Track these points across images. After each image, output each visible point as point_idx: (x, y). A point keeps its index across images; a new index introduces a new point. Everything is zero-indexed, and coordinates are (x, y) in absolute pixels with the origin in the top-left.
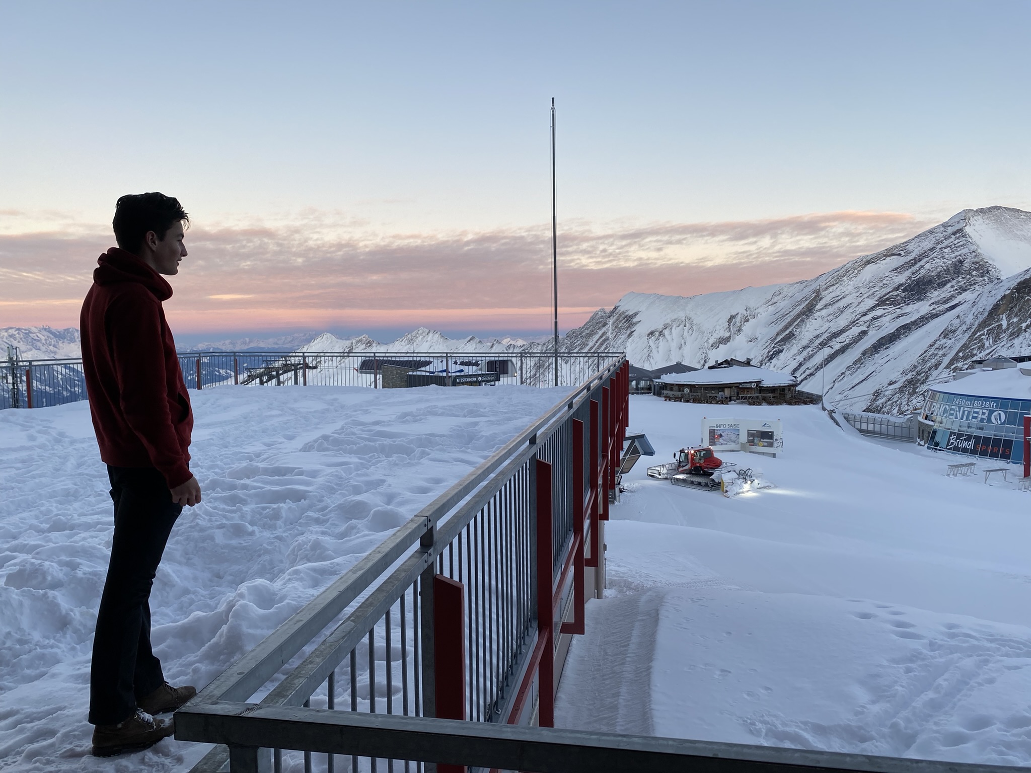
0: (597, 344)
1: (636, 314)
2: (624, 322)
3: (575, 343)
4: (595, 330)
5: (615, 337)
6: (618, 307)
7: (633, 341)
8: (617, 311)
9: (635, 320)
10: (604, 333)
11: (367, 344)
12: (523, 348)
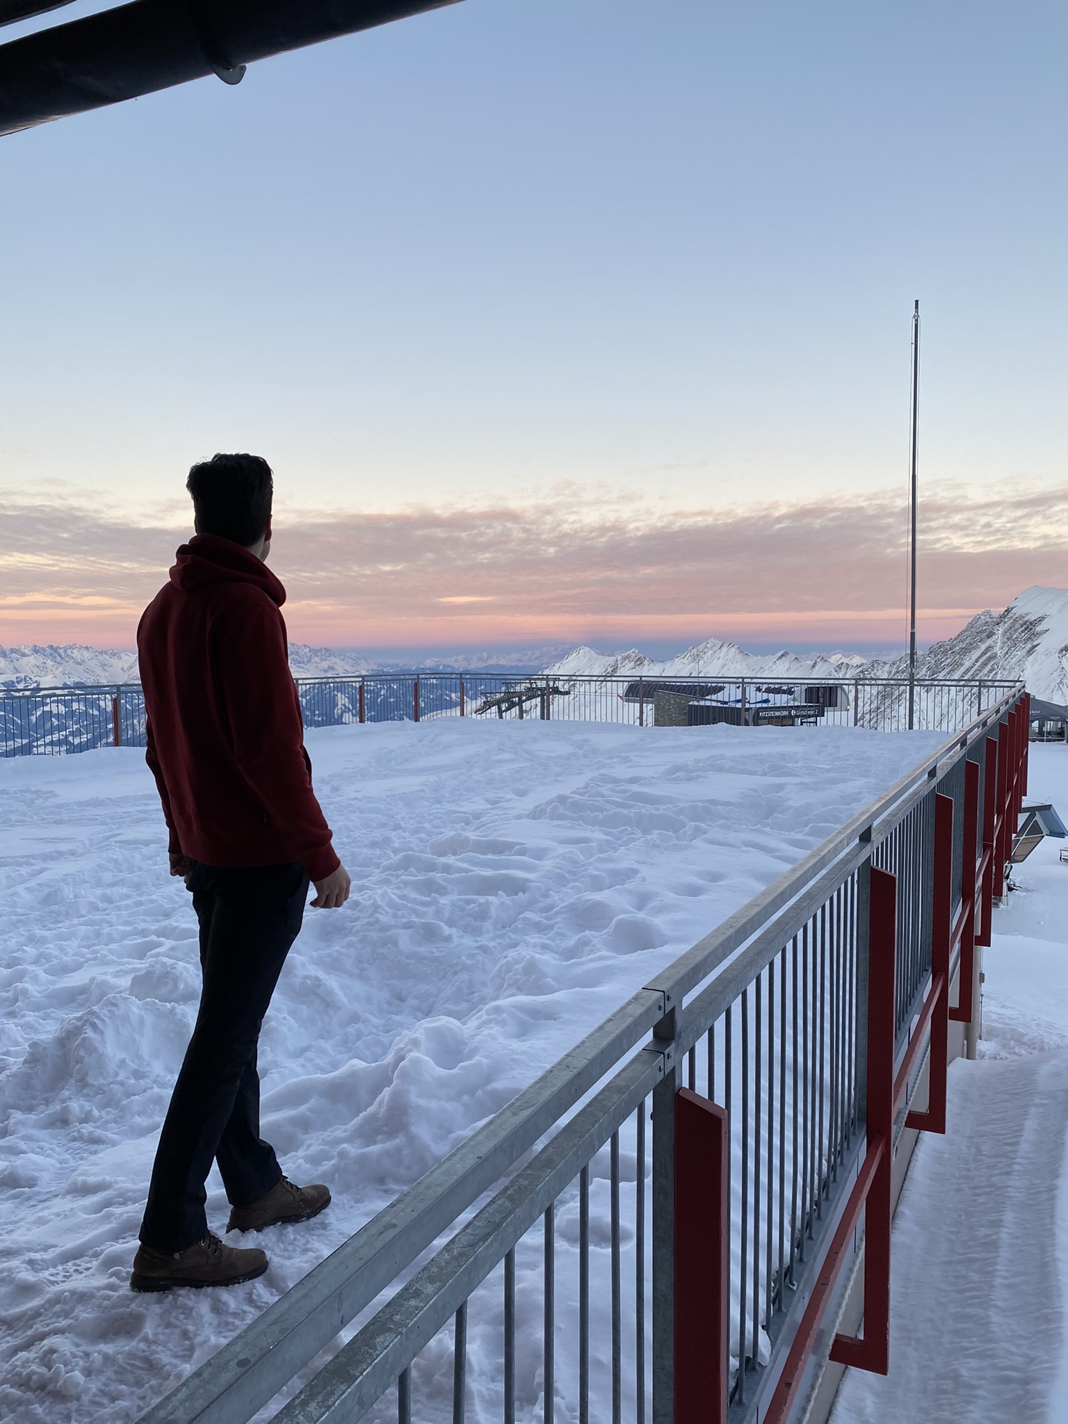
0: (978, 664)
1: (1041, 619)
2: (1022, 632)
3: (942, 662)
4: (974, 642)
5: (1007, 653)
6: (1013, 608)
7: (1036, 659)
8: (1010, 615)
9: (1039, 629)
10: (990, 647)
11: (636, 662)
12: (860, 669)
